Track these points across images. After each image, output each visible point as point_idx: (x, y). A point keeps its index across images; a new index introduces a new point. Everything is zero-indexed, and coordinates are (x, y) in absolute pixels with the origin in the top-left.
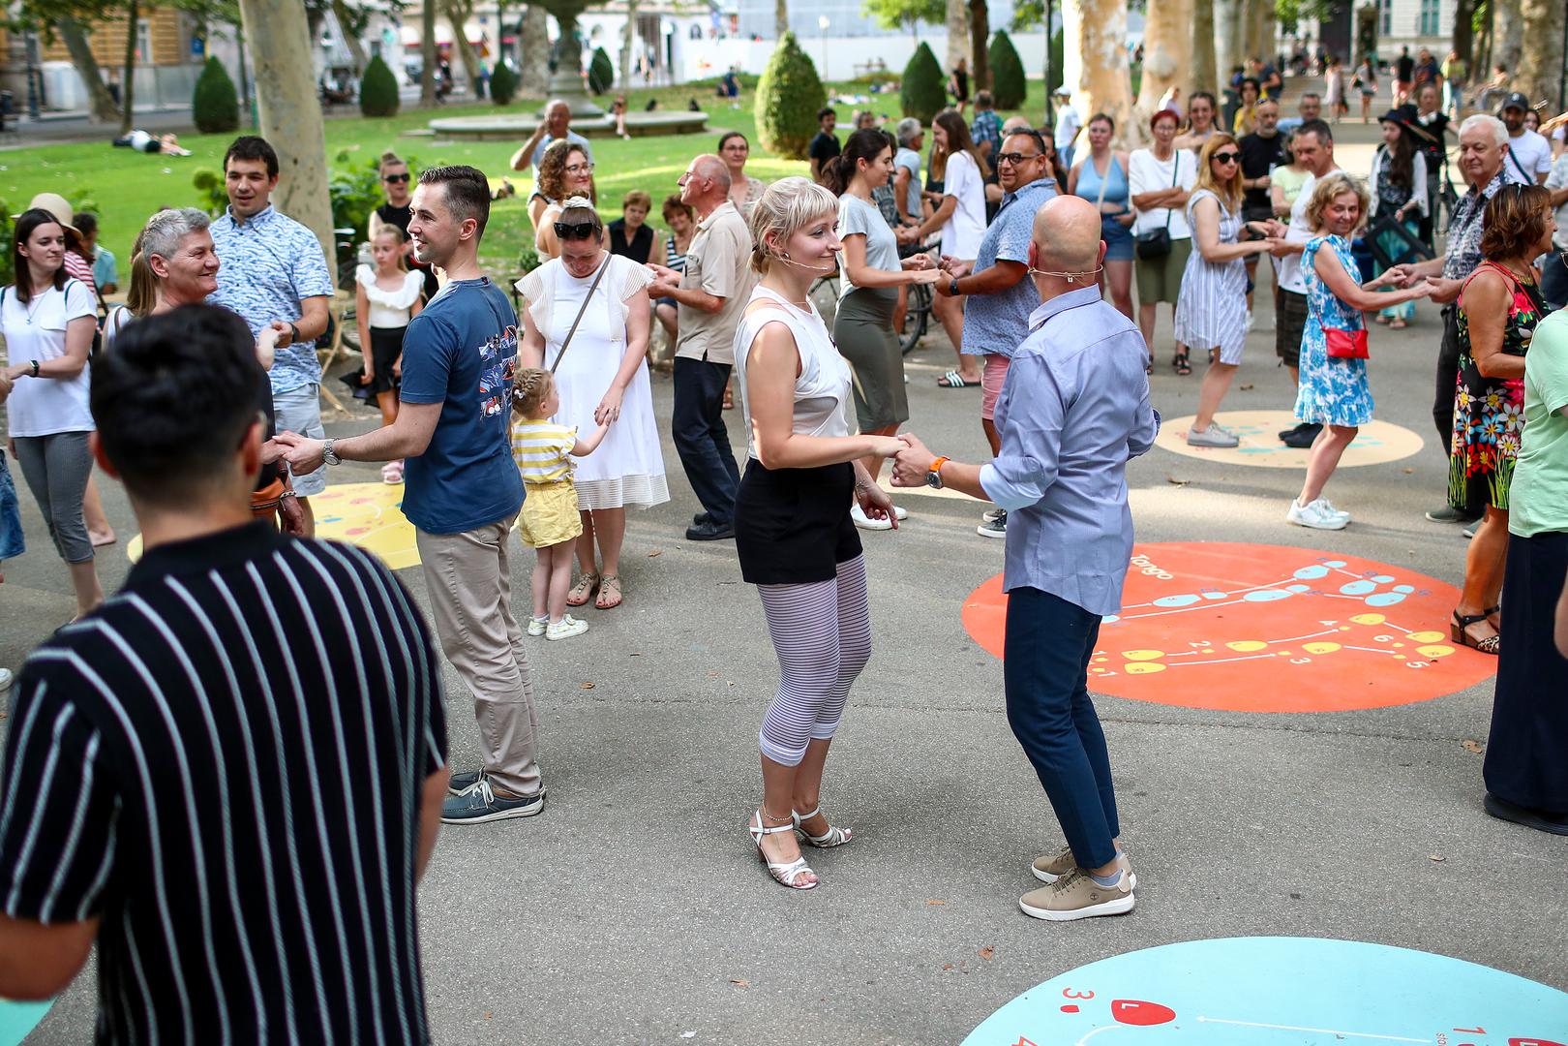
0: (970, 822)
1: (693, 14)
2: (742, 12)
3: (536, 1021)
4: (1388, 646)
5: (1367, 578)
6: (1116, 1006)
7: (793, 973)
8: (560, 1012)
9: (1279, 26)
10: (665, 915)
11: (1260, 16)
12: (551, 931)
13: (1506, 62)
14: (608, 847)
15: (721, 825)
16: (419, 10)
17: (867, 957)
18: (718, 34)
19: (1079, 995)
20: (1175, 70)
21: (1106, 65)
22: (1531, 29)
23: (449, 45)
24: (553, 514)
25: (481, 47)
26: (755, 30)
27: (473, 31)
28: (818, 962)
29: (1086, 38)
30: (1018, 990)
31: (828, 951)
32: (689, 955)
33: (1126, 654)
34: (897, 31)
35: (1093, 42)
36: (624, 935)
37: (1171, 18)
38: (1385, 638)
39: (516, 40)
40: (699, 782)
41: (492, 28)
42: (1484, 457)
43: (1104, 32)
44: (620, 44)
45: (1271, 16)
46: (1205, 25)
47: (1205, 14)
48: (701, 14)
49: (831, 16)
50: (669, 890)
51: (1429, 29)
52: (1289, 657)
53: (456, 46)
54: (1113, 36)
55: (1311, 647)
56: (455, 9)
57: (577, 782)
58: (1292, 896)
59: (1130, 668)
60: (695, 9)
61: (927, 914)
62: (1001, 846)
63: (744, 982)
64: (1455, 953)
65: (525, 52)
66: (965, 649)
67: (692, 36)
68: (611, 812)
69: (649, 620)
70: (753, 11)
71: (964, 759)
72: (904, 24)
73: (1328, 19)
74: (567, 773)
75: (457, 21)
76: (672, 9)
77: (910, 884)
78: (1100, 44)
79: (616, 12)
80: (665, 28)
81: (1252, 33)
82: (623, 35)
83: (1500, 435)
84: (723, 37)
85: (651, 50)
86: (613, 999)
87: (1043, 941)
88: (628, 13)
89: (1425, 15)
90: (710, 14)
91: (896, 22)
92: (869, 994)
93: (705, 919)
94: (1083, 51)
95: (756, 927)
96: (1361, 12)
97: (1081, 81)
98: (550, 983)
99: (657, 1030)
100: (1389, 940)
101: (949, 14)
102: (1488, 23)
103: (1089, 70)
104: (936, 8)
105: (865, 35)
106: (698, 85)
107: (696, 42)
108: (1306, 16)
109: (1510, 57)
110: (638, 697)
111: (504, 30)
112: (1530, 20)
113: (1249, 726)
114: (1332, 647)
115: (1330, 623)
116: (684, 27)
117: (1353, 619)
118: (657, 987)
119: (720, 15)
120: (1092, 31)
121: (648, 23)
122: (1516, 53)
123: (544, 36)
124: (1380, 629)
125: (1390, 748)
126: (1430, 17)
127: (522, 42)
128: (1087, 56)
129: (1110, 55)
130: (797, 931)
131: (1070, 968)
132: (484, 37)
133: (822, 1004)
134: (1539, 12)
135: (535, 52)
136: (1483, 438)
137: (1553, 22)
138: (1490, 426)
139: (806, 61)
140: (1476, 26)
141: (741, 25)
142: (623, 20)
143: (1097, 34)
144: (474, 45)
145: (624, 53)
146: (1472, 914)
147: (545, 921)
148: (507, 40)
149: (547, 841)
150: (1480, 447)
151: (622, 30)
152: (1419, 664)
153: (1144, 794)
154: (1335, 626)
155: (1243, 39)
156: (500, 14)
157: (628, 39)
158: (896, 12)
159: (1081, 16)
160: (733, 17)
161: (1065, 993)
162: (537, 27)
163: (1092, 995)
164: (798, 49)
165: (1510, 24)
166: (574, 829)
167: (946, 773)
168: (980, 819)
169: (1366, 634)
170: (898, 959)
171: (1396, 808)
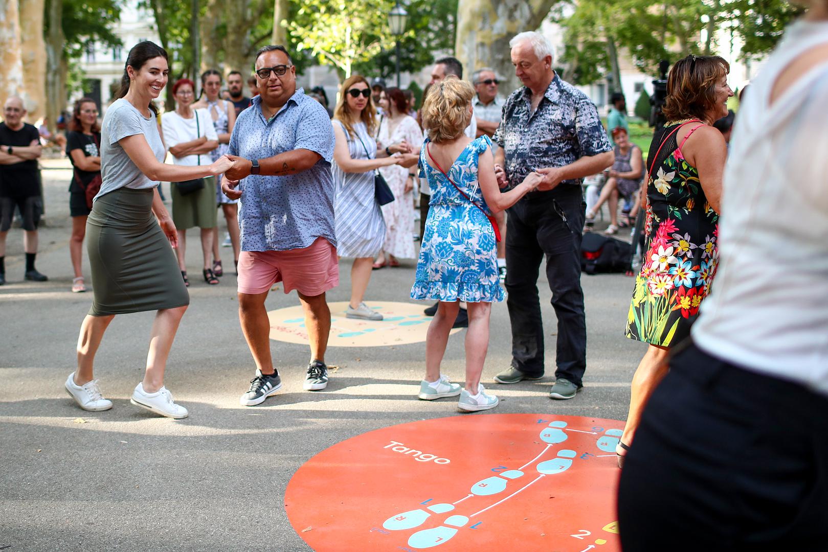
73: (90, 91)
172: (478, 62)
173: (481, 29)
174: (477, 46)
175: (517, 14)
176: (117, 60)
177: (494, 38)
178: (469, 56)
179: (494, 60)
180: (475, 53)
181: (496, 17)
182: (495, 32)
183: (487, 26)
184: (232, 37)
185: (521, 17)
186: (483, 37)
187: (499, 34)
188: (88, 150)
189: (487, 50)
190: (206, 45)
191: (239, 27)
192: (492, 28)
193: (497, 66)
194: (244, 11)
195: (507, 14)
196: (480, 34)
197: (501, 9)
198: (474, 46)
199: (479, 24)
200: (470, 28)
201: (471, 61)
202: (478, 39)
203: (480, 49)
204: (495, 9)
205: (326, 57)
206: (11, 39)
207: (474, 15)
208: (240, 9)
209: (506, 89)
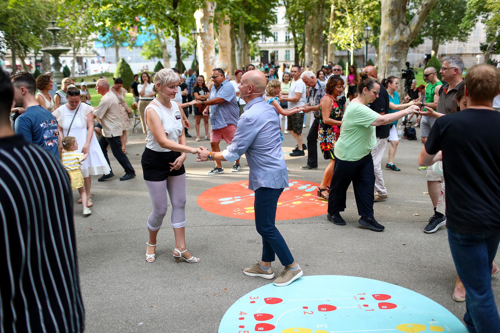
0: (212, 255)
1: (91, 57)
2: (106, 56)
3: (91, 326)
4: (314, 201)
5: (304, 185)
6: (265, 299)
7: (169, 302)
8: (98, 322)
9: (250, 58)
10: (127, 290)
11: (246, 55)
12: (91, 299)
13: (309, 65)
14: (105, 273)
15: (139, 263)
16: (11, 56)
17: (191, 295)
18: (99, 62)
19: (254, 298)
20: (227, 67)
21: (210, 65)
22: (315, 57)
23: (20, 66)
24: (77, 179)
25: (30, 66)
26: (110, 61)
27: (27, 62)
28: (176, 298)
29: (205, 58)
30: (237, 298)
31: (179, 295)
32: (136, 301)
33: (245, 208)
34: (149, 60)
35: (206, 59)
36: (115, 297)
37: (225, 54)
38: (313, 199)
39: (41, 64)
40: (130, 252)
41: (33, 60)
42: (329, 147)
43: (210, 56)
44: (72, 65)
45: (249, 55)
46: (233, 56)
47: (233, 54)
48: (94, 57)
49: (131, 57)
50: (127, 283)
51: (288, 59)
52: (289, 206)
53: (22, 65)
54: (212, 57)
55: (294, 203)
56: (21, 55)
57: (92, 256)
58: (306, 265)
59: (247, 212)
60: (92, 55)
61: (205, 282)
62: (223, 261)
63: (155, 306)
64: (352, 275)
65: (43, 67)
66: (200, 211)
67: (92, 63)
68: (104, 263)
69: (106, 210)
70: (109, 56)
71: (207, 239)
72: (152, 59)
73: (263, 56)
74: (88, 254)
75: (22, 59)
76: (86, 55)
77: (199, 273)
78: (208, 60)
79: (69, 56)
80: (84, 61)
81: (244, 59)
82: (72, 63)
83: (332, 140)
84: (101, 63)
85: (81, 67)
86: (115, 316)
87: (241, 285)
88: (74, 57)
89: (286, 55)
90: (97, 57)
91: (149, 58)
92: (193, 305)
93: (139, 290)
94: (204, 62)
95: (155, 291)
96: (271, 54)
97: (204, 69)
98: (94, 314)
99: (131, 324)
100: (334, 274)
101: (164, 56)
102: (303, 56)
103: (206, 66)
104: (160, 54)
105: (141, 62)
106: (95, 76)
107: (93, 64)
108: (257, 55)
109: (310, 64)
110: (106, 231)
111: (37, 61)
112: (314, 54)
113: (283, 223)
114: (299, 202)
115: (298, 197)
116: (89, 61)
117: (303, 195)
118: (128, 311)
119: (100, 57)
120: (206, 56)
121: (79, 59)
122: (312, 63)
123: (49, 62)
124: (311, 197)
125: (321, 226)
126: (288, 56)
127: (43, 64)
128: (205, 63)
129: (211, 62)
130: (168, 290)
131: (250, 291)
132: (31, 63)
133: (180, 310)
134: (317, 52)
135: (46, 67)
136: (328, 141)
137: (320, 55)
138: (328, 139)
139: (128, 66)
140: (299, 58)
141: (106, 60)
142: (72, 58)
143: (207, 57)
144: (28, 65)
145: (73, 67)
146: (354, 265)
147: (89, 296)
148: (38, 64)
149: (85, 273)
150: (327, 144)
151: (71, 61)
152: (323, 205)
153: (259, 243)
154: (299, 197)
155: (242, 60)
156: (35, 57)
157: (74, 63)
158: (149, 56)
159: (203, 52)
160: (103, 57)
161: (250, 298)
162: (47, 60)
163: (258, 298)
164: (125, 62)
165: (309, 56)
166: (94, 269)
167: (202, 243)
168: (215, 254)
169: (308, 199)
170: (200, 295)
171: (327, 240)
172: (386, 53)
173: (388, 39)
174: (386, 47)
175: (404, 33)
176: (276, 42)
177: (393, 43)
178: (383, 50)
179: (393, 52)
180: (386, 49)
181: (395, 34)
182: (394, 40)
183: (391, 38)
184: (315, 34)
185: (406, 34)
186: (389, 43)
187: (395, 42)
188: (200, 93)
189: (390, 48)
190: (308, 37)
191: (319, 30)
192: (393, 39)
193: (394, 55)
194: (322, 22)
195: (400, 32)
196: (388, 41)
197: (397, 30)
198: (385, 46)
199: (387, 37)
200: (384, 39)
201: (384, 53)
202: (387, 44)
203: (387, 48)
204: (395, 31)
205: (344, 46)
206: (210, 40)
207: (386, 33)
208: (320, 21)
209: (398, 65)
